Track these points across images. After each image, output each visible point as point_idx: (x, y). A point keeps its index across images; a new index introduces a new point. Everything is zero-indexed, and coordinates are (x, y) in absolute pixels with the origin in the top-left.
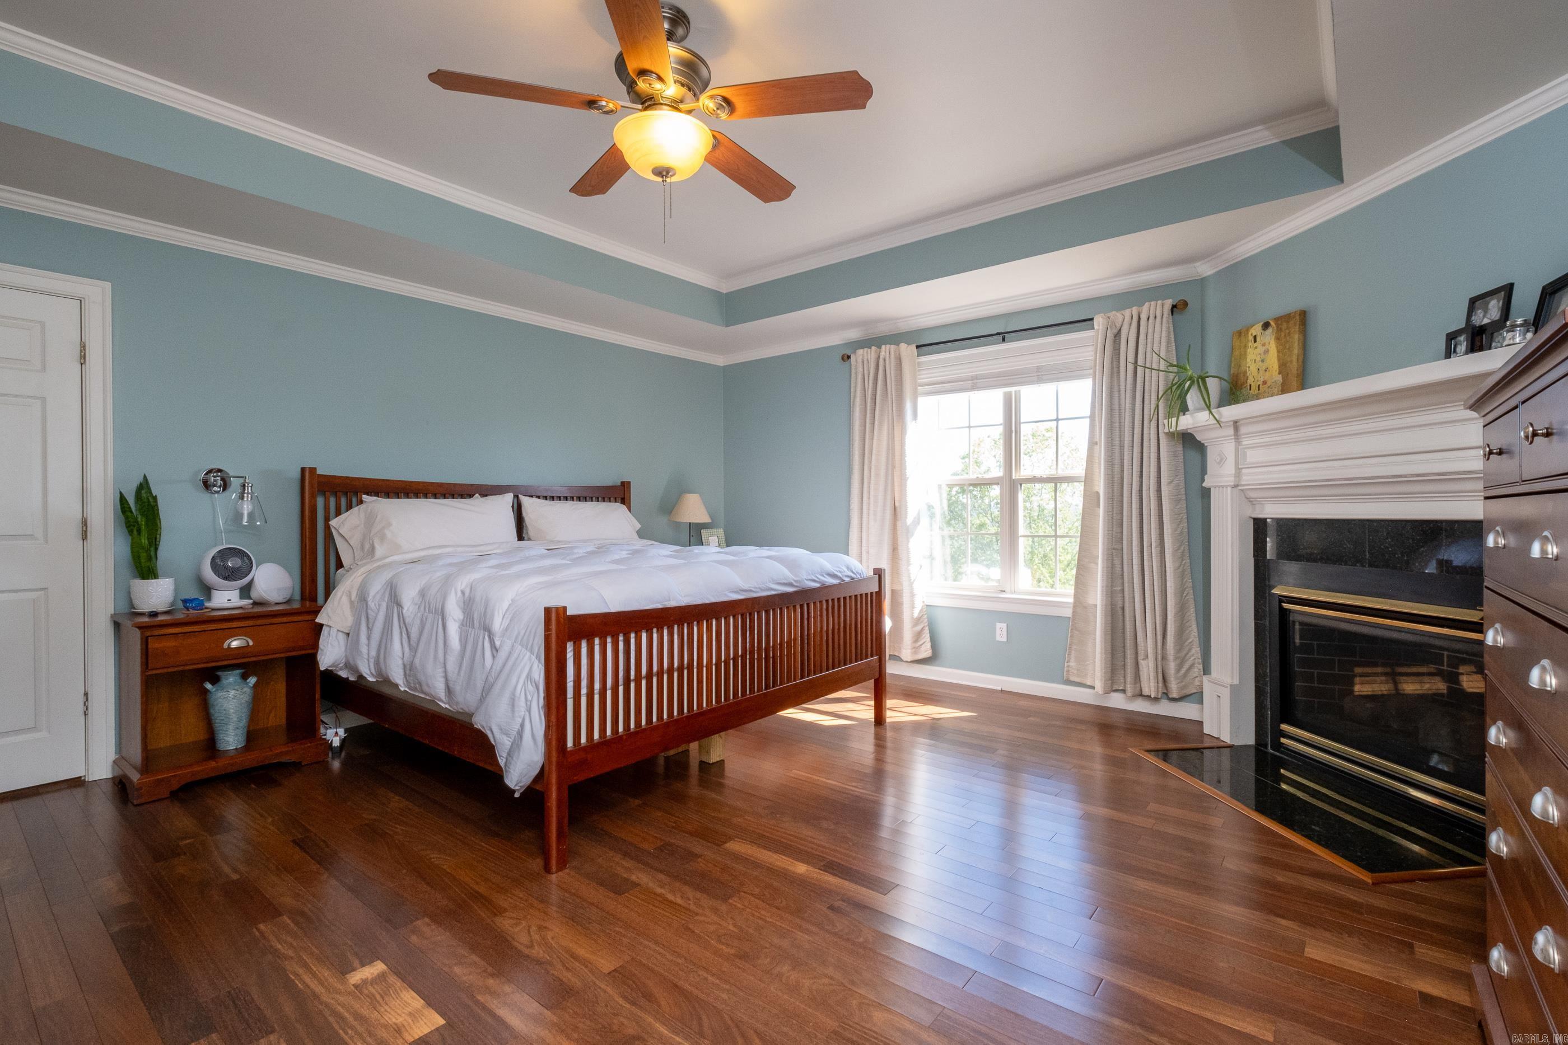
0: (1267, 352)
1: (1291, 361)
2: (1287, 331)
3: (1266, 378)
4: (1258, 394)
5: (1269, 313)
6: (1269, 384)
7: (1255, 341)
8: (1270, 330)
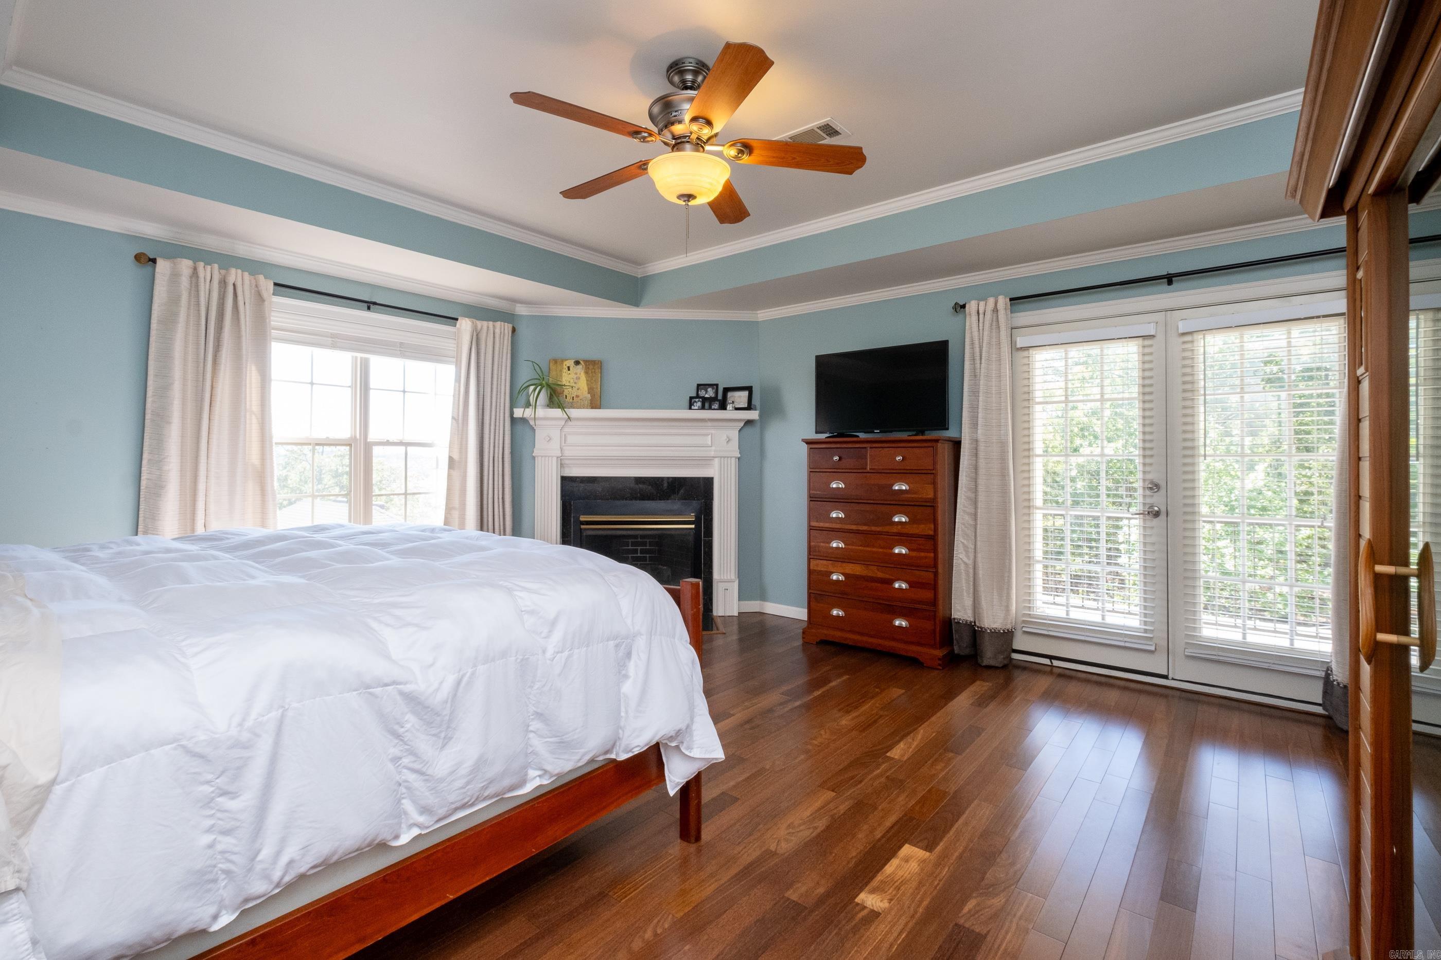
0: (578, 378)
1: (597, 388)
2: (593, 370)
3: (578, 394)
4: (572, 403)
5: (581, 356)
6: (581, 397)
7: (569, 370)
8: (580, 367)
